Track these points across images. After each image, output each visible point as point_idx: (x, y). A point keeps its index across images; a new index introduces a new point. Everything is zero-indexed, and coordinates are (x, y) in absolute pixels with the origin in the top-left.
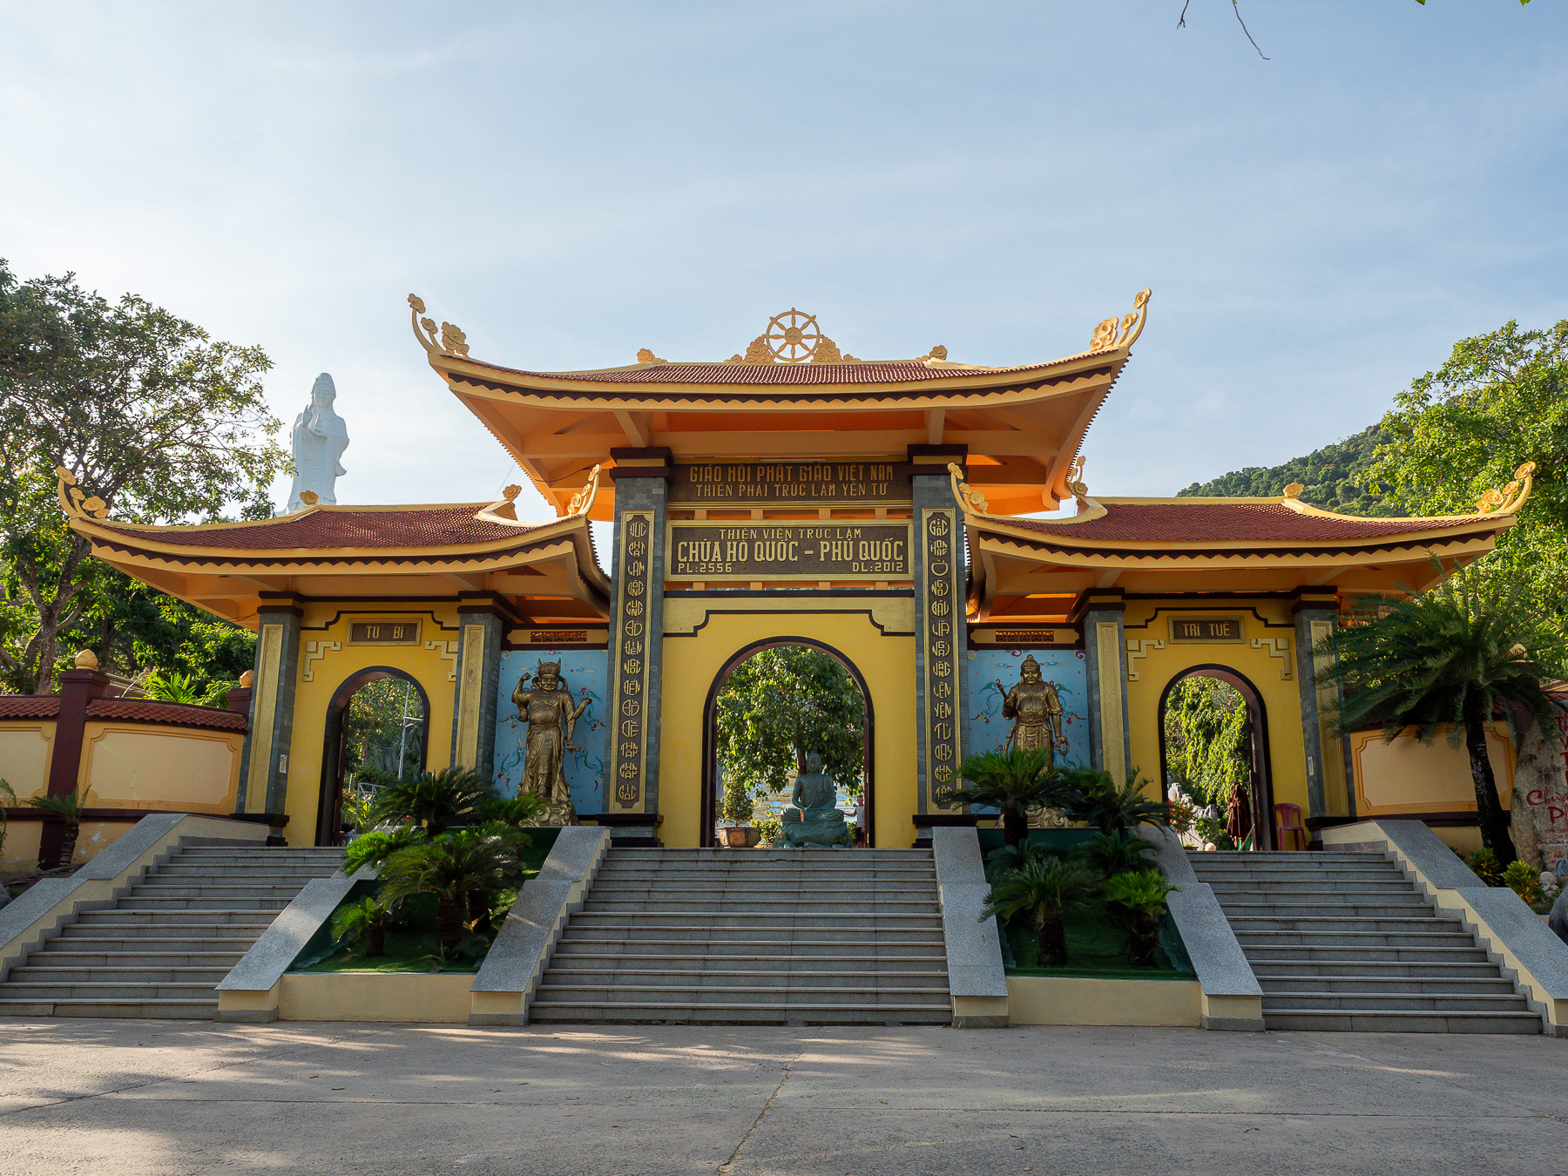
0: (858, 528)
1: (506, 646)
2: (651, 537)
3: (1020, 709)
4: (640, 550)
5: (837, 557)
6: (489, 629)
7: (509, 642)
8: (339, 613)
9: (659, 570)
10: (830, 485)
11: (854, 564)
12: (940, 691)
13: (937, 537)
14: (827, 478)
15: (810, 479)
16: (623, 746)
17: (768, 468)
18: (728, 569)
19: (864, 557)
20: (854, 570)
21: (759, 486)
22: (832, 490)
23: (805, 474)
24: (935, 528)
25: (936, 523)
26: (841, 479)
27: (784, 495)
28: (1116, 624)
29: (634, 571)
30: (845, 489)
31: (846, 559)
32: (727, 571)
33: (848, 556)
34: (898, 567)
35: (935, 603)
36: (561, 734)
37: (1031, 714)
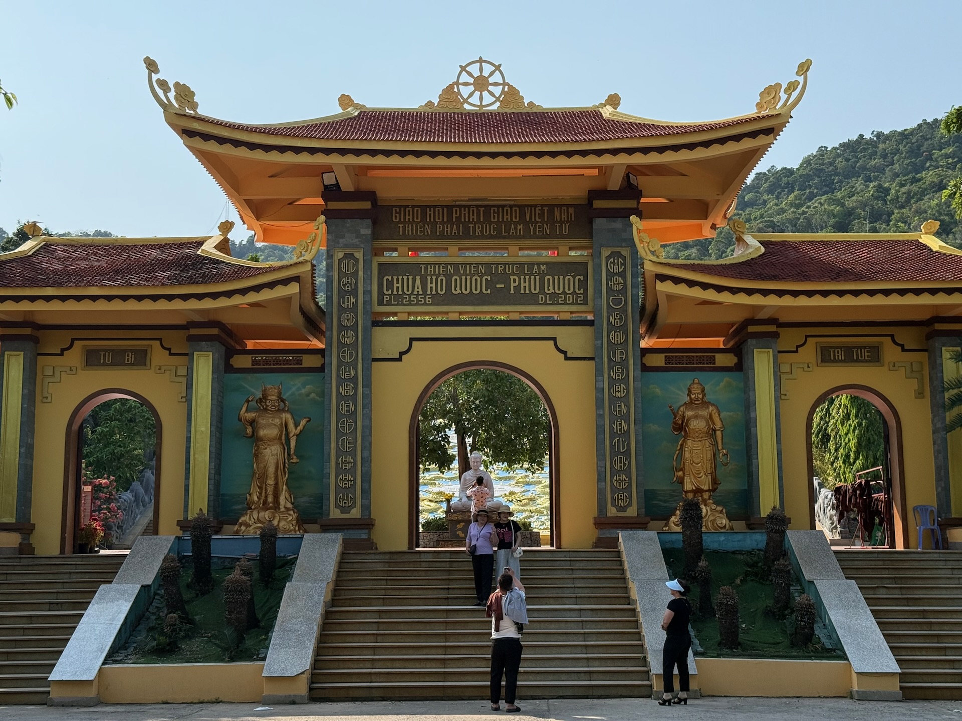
0: (543, 264)
1: (229, 369)
3: (688, 426)
4: (351, 284)
5: (525, 290)
6: (216, 356)
7: (232, 365)
8: (73, 340)
9: (368, 302)
10: (518, 225)
11: (540, 296)
12: (618, 409)
13: (615, 274)
14: (516, 218)
15: (501, 220)
16: (340, 459)
17: (463, 209)
18: (429, 301)
19: (549, 290)
20: (540, 302)
21: (455, 226)
22: (520, 230)
23: (496, 215)
24: (612, 265)
25: (614, 261)
26: (528, 220)
27: (477, 234)
28: (771, 350)
29: (346, 304)
30: (532, 229)
31: (533, 292)
32: (427, 303)
33: (535, 289)
34: (579, 299)
35: (613, 332)
36: (284, 449)
37: (697, 430)
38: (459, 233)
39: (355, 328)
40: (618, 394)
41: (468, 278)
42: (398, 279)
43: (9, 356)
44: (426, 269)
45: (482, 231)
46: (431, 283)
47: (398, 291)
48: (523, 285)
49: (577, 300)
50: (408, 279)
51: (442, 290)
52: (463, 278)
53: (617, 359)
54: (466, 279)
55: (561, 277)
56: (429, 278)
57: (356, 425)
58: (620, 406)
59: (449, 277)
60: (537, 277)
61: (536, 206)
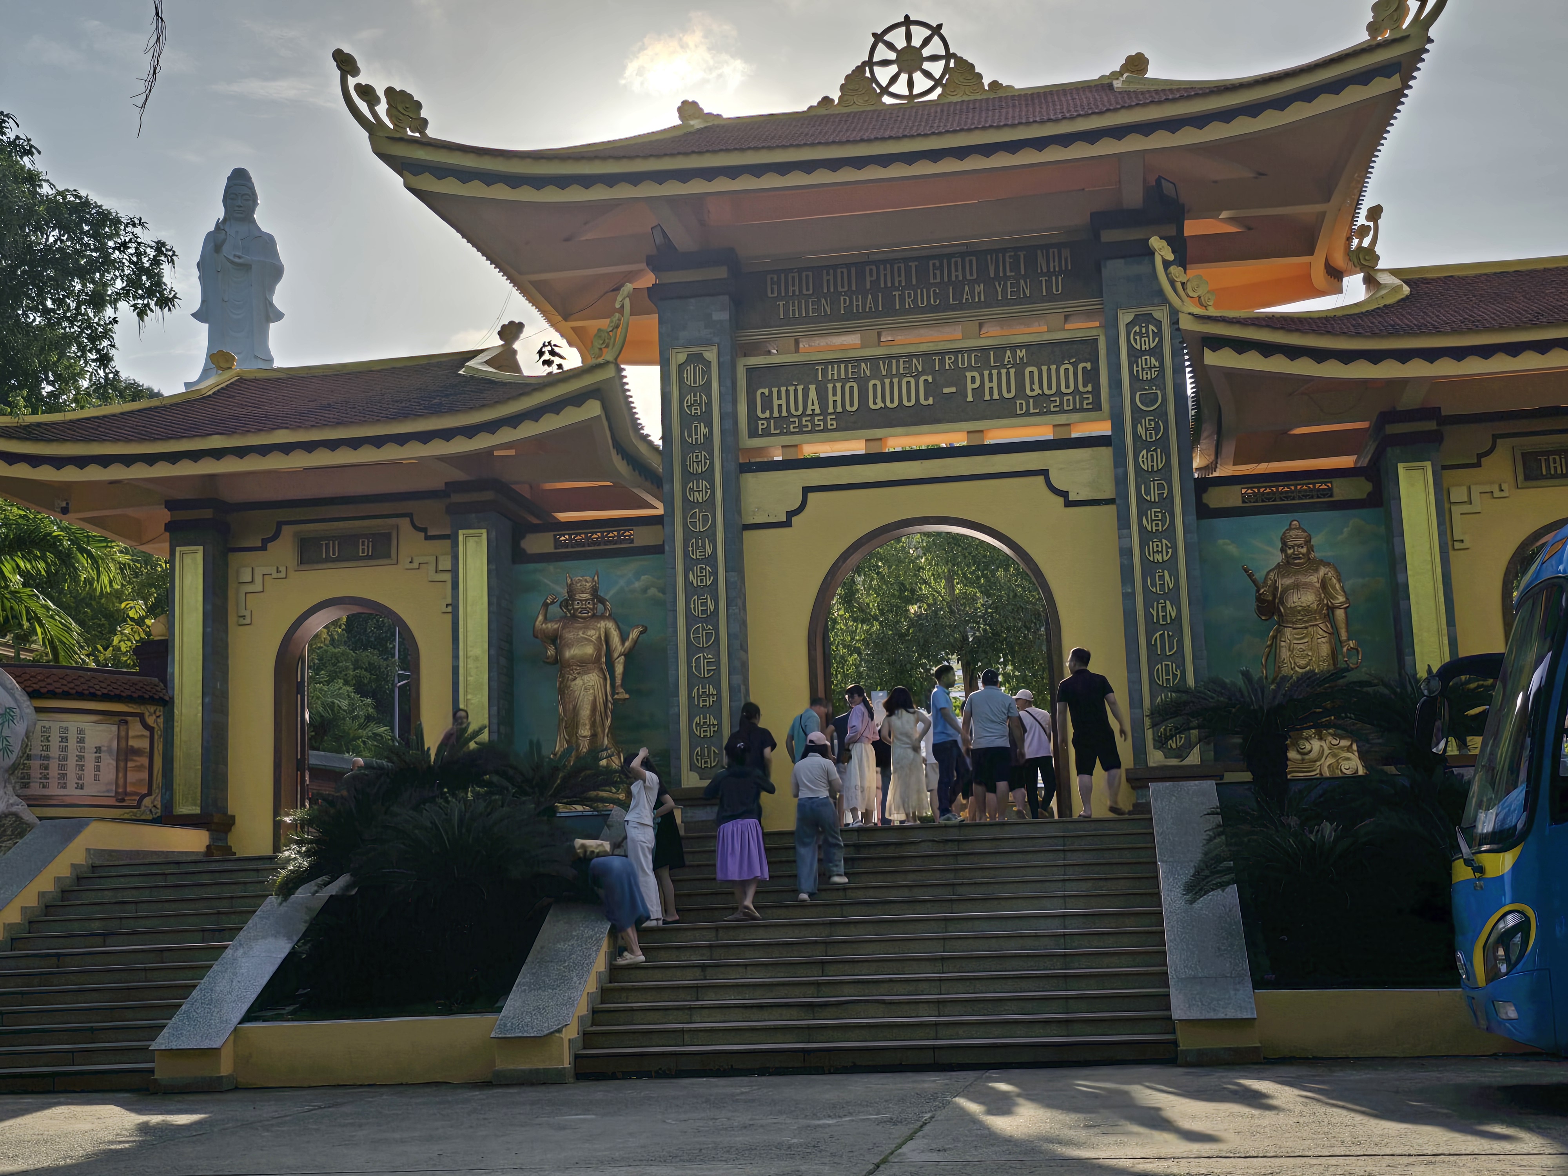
0: (1021, 346)
1: (519, 556)
2: (715, 385)
3: (1282, 603)
4: (700, 405)
5: (991, 393)
6: (494, 534)
7: (524, 550)
8: (280, 525)
9: (730, 431)
10: (976, 286)
11: (1018, 402)
12: (1158, 582)
13: (1143, 353)
14: (971, 274)
15: (946, 279)
16: (695, 690)
17: (882, 267)
18: (832, 425)
19: (1032, 390)
20: (1019, 412)
21: (870, 296)
22: (979, 293)
23: (938, 272)
24: (1138, 338)
25: (1141, 330)
26: (992, 275)
27: (907, 307)
28: (1428, 464)
29: (694, 437)
30: (999, 290)
31: (1006, 395)
32: (829, 427)
33: (1009, 391)
34: (1085, 402)
35: (1144, 452)
36: (605, 679)
37: (1300, 608)
38: (877, 307)
39: (709, 475)
40: (1158, 557)
41: (895, 381)
42: (779, 392)
43: (182, 554)
44: (825, 372)
45: (915, 301)
46: (834, 394)
47: (780, 411)
48: (987, 385)
49: (1081, 403)
50: (796, 391)
51: (852, 405)
52: (887, 381)
53: (1154, 497)
54: (891, 383)
55: (1053, 367)
56: (830, 386)
57: (717, 635)
58: (1162, 577)
59: (862, 383)
60: (1012, 371)
61: (1004, 250)
